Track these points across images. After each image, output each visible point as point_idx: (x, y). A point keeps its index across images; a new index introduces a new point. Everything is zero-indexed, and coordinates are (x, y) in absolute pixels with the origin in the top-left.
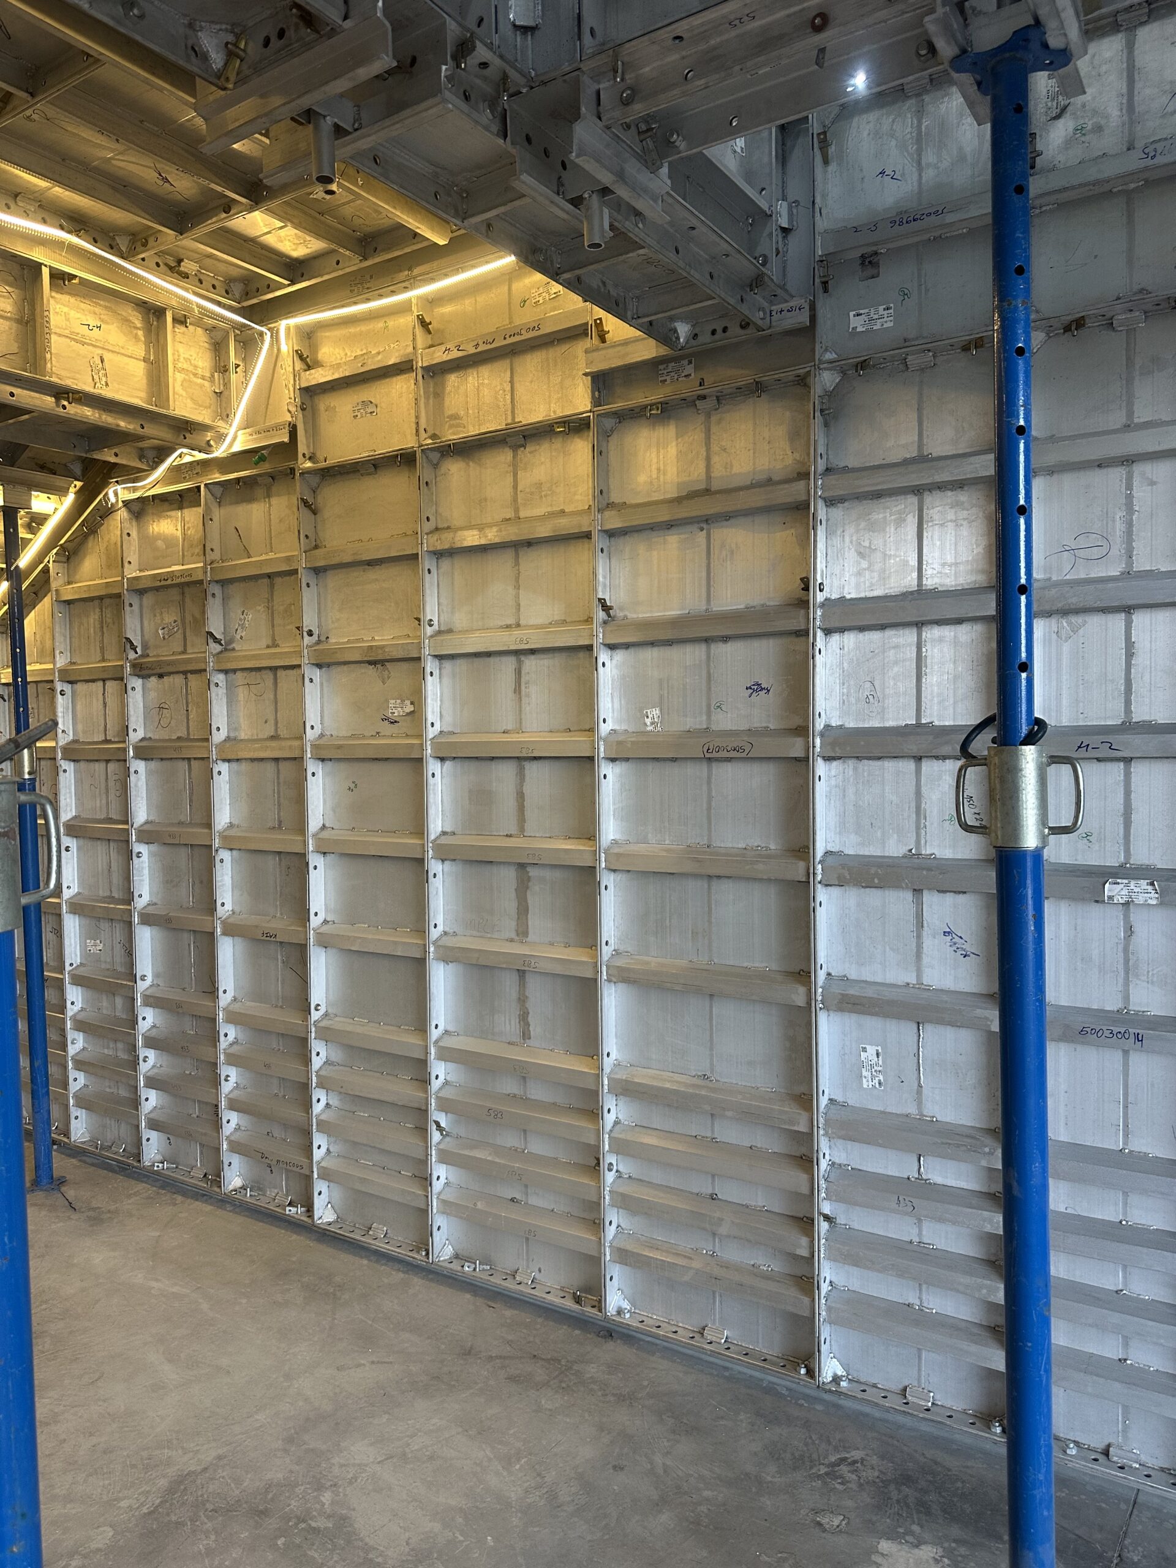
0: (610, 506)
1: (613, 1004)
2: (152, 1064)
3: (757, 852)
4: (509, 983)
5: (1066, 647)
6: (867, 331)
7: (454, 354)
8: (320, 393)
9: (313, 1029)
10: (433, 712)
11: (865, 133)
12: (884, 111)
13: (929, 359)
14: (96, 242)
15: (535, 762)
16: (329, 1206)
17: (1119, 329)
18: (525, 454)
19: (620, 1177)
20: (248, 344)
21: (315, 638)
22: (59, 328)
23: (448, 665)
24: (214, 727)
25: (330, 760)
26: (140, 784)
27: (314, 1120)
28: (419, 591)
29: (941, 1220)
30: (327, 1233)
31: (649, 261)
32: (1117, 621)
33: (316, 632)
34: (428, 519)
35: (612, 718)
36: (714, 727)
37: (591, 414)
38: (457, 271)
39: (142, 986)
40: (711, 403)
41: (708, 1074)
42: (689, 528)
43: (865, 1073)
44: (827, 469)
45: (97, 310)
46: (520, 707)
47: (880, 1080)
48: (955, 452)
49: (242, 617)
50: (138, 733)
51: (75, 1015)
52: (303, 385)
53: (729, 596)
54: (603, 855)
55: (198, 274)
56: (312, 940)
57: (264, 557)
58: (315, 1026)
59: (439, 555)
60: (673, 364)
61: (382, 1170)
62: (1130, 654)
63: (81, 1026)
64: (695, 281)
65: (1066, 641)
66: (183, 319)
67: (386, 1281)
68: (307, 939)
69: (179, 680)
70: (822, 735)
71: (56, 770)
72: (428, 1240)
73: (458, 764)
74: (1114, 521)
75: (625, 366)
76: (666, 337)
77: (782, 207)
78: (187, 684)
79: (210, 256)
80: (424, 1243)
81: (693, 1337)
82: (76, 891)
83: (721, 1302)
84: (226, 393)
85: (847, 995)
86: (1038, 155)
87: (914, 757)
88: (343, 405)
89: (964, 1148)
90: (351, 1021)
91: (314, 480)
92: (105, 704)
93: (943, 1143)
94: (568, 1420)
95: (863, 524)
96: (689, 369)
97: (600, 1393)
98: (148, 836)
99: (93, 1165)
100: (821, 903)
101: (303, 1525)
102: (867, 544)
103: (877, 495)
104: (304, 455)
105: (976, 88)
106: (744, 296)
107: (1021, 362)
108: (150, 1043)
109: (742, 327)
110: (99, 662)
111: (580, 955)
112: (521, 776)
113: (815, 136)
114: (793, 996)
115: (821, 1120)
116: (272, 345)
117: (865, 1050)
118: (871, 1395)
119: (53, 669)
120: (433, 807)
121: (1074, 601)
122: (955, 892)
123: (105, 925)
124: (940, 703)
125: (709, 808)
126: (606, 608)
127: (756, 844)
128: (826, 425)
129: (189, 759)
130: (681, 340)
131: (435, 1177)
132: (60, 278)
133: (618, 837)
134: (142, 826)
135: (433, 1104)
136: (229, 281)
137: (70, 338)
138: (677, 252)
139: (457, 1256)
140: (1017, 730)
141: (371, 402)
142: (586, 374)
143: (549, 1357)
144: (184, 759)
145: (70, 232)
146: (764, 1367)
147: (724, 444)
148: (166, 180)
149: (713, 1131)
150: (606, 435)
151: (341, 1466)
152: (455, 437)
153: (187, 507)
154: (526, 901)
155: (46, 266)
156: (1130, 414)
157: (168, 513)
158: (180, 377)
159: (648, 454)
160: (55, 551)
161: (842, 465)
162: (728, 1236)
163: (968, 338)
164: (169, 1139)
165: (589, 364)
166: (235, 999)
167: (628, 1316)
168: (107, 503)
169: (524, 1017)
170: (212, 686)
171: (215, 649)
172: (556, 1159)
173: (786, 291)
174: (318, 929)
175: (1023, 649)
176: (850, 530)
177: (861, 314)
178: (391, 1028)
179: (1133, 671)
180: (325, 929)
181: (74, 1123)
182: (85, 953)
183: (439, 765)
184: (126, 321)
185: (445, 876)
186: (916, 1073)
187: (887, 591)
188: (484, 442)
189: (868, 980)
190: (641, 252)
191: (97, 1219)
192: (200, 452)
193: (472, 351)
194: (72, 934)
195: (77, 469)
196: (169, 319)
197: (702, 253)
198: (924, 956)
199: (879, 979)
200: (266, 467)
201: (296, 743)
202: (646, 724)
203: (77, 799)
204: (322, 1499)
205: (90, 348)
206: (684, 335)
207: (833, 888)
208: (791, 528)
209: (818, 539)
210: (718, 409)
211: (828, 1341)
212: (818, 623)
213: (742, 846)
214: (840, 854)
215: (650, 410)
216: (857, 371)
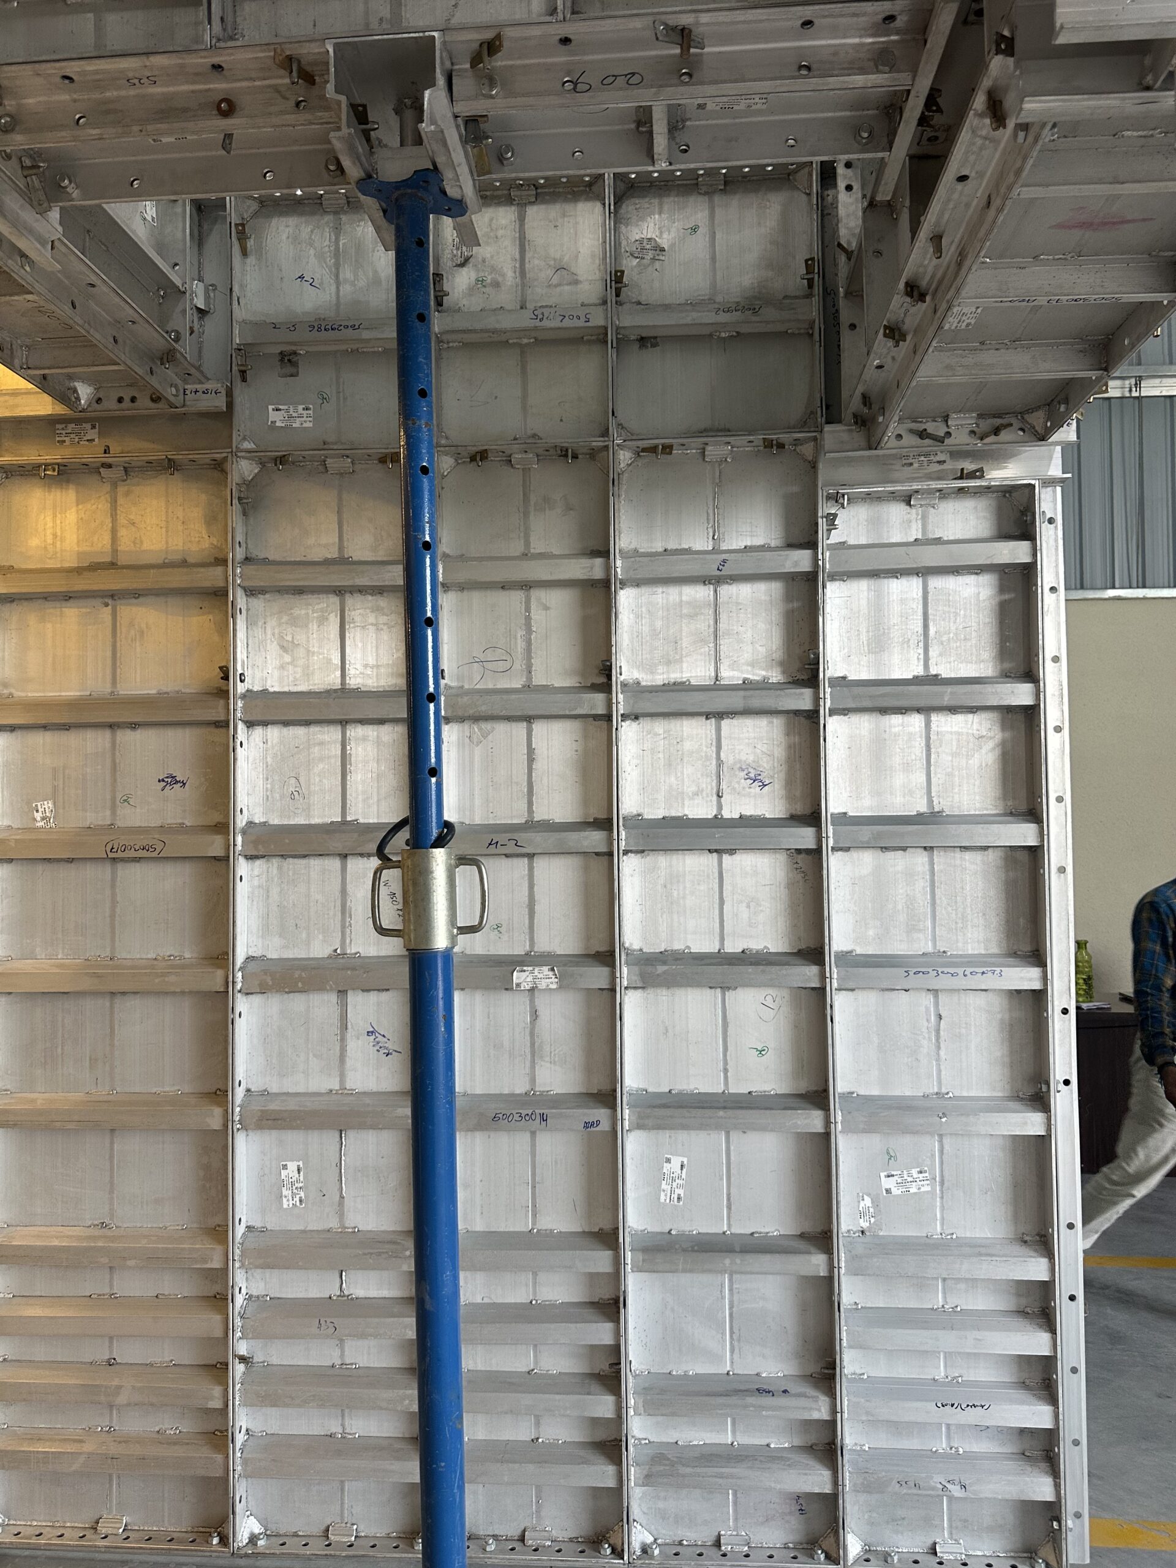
3: (169, 963)
5: (478, 751)
6: (286, 427)
11: (284, 237)
12: (303, 219)
13: (347, 465)
17: (517, 466)
29: (363, 1336)
31: (40, 310)
32: (520, 729)
36: (119, 823)
40: (117, 473)
41: (107, 1221)
42: (90, 602)
43: (285, 1192)
44: (246, 559)
47: (300, 1198)
48: (374, 559)
53: (138, 680)
60: (73, 426)
62: (531, 760)
64: (95, 342)
65: (477, 745)
70: (244, 832)
74: (516, 639)
76: (65, 396)
77: (198, 288)
81: (83, 1536)
83: (119, 1484)
85: (267, 1110)
86: (445, 295)
87: (340, 855)
89: (384, 1256)
93: (365, 1254)
95: (285, 618)
96: (93, 434)
100: (240, 1013)
102: (289, 638)
103: (299, 591)
105: (382, 214)
106: (154, 369)
107: (425, 480)
109: (152, 400)
113: (233, 225)
114: (208, 1120)
115: (237, 1252)
117: (285, 1167)
118: (291, 1546)
121: (483, 709)
122: (378, 990)
124: (364, 801)
125: (113, 916)
127: (168, 954)
128: (245, 513)
130: (82, 402)
138: (74, 307)
140: (428, 833)
146: (170, 1549)
147: (132, 517)
149: (111, 1286)
156: (527, 544)
159: (42, 517)
161: (262, 556)
162: (129, 1405)
163: (383, 451)
173: (202, 372)
175: (433, 755)
176: (272, 622)
177: (280, 410)
179: (534, 774)
186: (338, 1183)
187: (311, 687)
189: (290, 1091)
190: (29, 297)
197: (103, 313)
198: (347, 1059)
199: (301, 1089)
202: (35, 820)
206: (86, 396)
207: (254, 996)
208: (209, 613)
209: (238, 627)
210: (126, 480)
211: (243, 1500)
212: (239, 715)
213: (152, 955)
214: (262, 959)
215: (45, 470)
216: (276, 465)
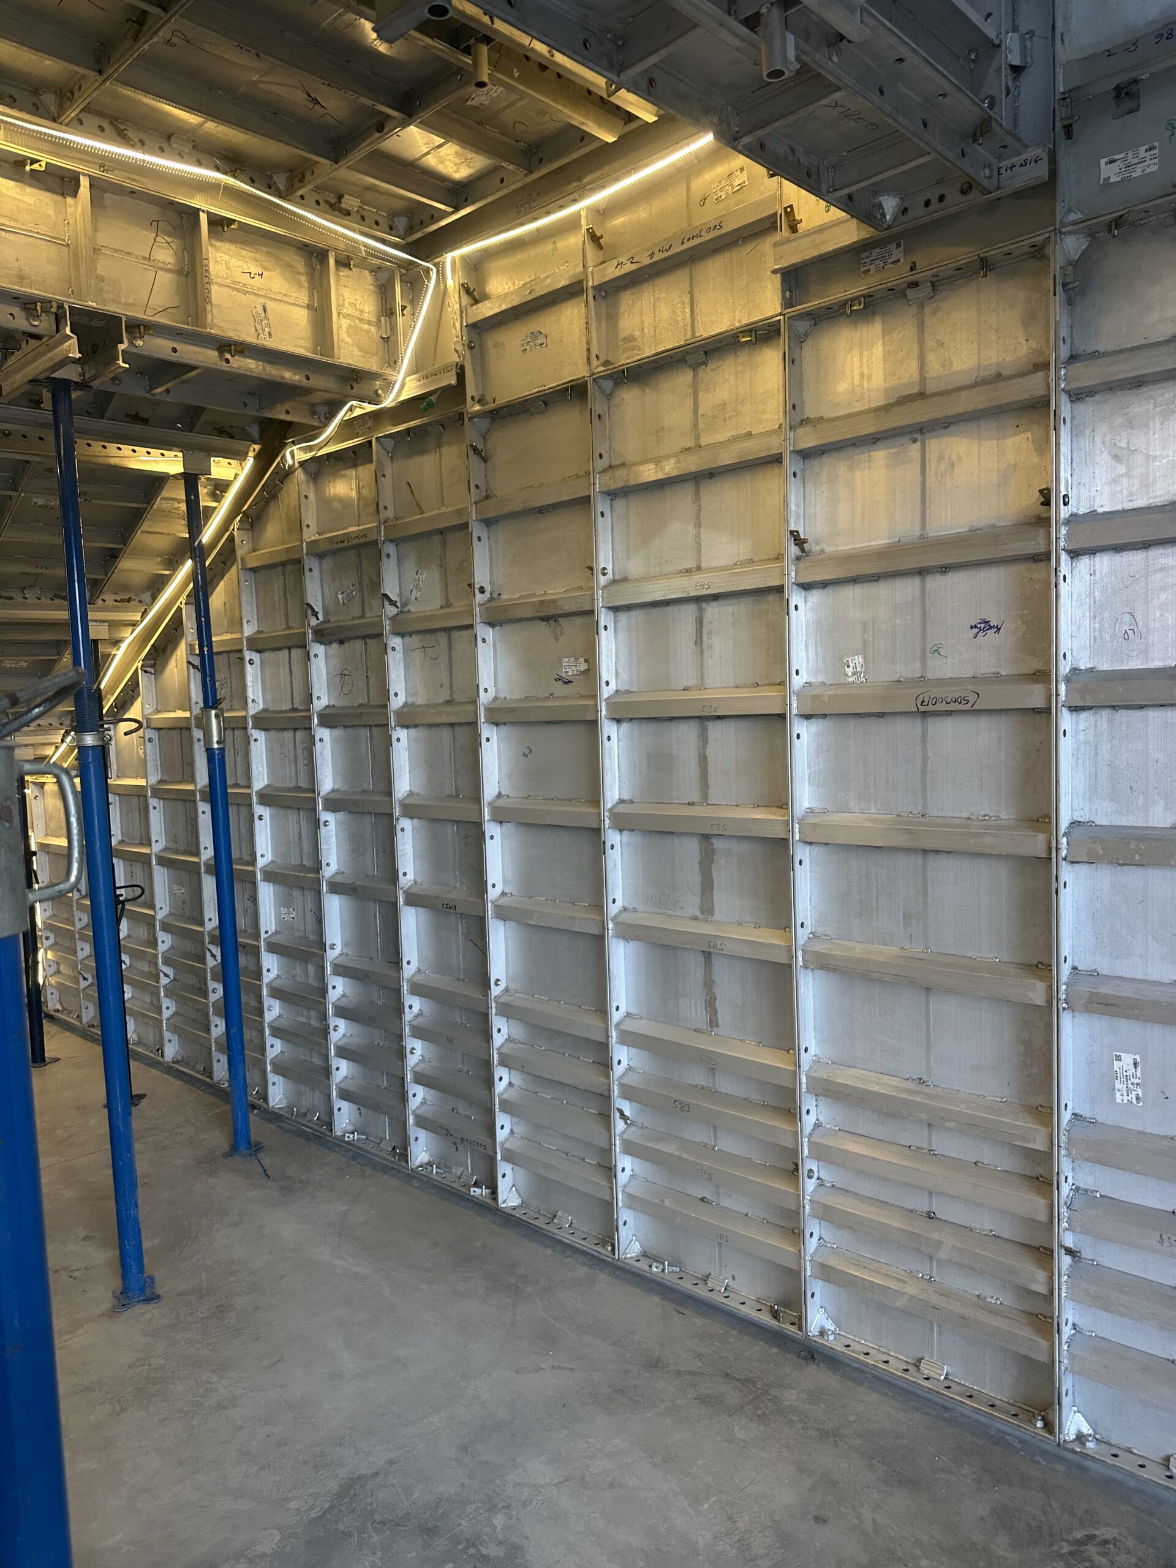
0: (805, 422)
1: (811, 993)
2: (342, 1033)
3: (984, 823)
4: (694, 967)
6: (1123, 180)
7: (629, 267)
8: (487, 330)
9: (494, 1005)
10: (608, 670)
14: (253, 182)
15: (719, 721)
16: (514, 1189)
18: (706, 373)
19: (822, 1185)
20: (414, 283)
21: (487, 595)
22: (220, 277)
23: (623, 617)
24: (392, 693)
25: (505, 724)
26: (325, 752)
27: (497, 1100)
28: (590, 537)
30: (512, 1218)
33: (488, 589)
34: (601, 456)
35: (807, 668)
36: (930, 676)
37: (781, 317)
38: (629, 173)
39: (331, 955)
40: (926, 289)
41: (925, 1078)
42: (900, 440)
43: (1118, 1085)
44: (1072, 356)
45: (258, 256)
46: (702, 660)
47: (1137, 1095)
49: (417, 577)
50: (322, 699)
51: (271, 982)
52: (471, 321)
53: (949, 518)
54: (797, 825)
55: (360, 210)
56: (490, 913)
57: (435, 512)
58: (496, 1002)
59: (613, 495)
60: (878, 250)
61: (565, 1156)
63: (277, 993)
64: (903, 131)
66: (347, 262)
67: (570, 1275)
68: (484, 911)
69: (358, 645)
70: (1068, 680)
71: (247, 740)
72: (614, 1234)
73: (635, 725)
75: (820, 256)
76: (871, 215)
77: (1012, 41)
78: (366, 649)
79: (372, 188)
80: (609, 1236)
81: (907, 1370)
82: (270, 859)
83: (939, 1333)
84: (393, 338)
85: (1098, 993)
88: (512, 339)
90: (531, 998)
91: (484, 424)
92: (291, 671)
94: (763, 1455)
95: (1119, 420)
96: (898, 253)
97: (800, 1426)
98: (334, 804)
99: (289, 1131)
100: (1065, 883)
101: (472, 1551)
102: (1124, 444)
103: (1137, 383)
104: (473, 398)
106: (966, 149)
108: (341, 1012)
109: (963, 192)
110: (285, 629)
111: (771, 938)
112: (704, 737)
114: (1029, 993)
115: (1063, 1139)
116: (438, 282)
117: (1118, 1058)
118: (1125, 1462)
119: (241, 639)
120: (609, 773)
123: (297, 893)
125: (924, 771)
126: (799, 541)
127: (983, 813)
128: (1070, 302)
129: (370, 726)
130: (888, 217)
131: (619, 1169)
132: (218, 224)
133: (814, 805)
134: (328, 794)
135: (616, 1091)
136: (393, 215)
137: (231, 287)
138: (882, 92)
139: (645, 1254)
141: (541, 333)
142: (774, 272)
143: (743, 1377)
144: (365, 726)
145: (225, 173)
146: (992, 1415)
147: (940, 337)
148: (316, 102)
149: (930, 1142)
150: (798, 340)
151: (517, 1484)
152: (629, 361)
153: (360, 465)
154: (711, 874)
155: (203, 211)
157: (344, 472)
158: (345, 323)
159: (849, 358)
160: (239, 518)
161: (1090, 349)
162: (949, 1262)
164: (359, 1109)
165: (776, 261)
166: (419, 971)
167: (831, 1338)
168: (284, 466)
169: (710, 1003)
170: (389, 650)
171: (391, 611)
172: (750, 1159)
173: (1019, 139)
174: (496, 901)
176: (1102, 428)
177: (1115, 161)
178: (572, 1007)
180: (504, 901)
181: (271, 1090)
182: (280, 921)
183: (616, 727)
184: (289, 266)
185: (624, 847)
187: (1151, 501)
188: (660, 363)
189: (1125, 975)
190: (838, 95)
191: (289, 1189)
192: (369, 403)
193: (647, 261)
194: (267, 902)
195: (254, 431)
196: (332, 261)
197: (913, 95)
199: (1139, 975)
200: (436, 415)
201: (471, 708)
202: (846, 675)
203: (269, 768)
204: (495, 1522)
205: (252, 297)
206: (891, 210)
207: (1080, 866)
208: (1026, 431)
209: (1062, 442)
210: (933, 297)
211: (1070, 1393)
212: (1062, 544)
213: (965, 815)
214: (1090, 824)
215: (851, 306)
216: (1110, 231)
